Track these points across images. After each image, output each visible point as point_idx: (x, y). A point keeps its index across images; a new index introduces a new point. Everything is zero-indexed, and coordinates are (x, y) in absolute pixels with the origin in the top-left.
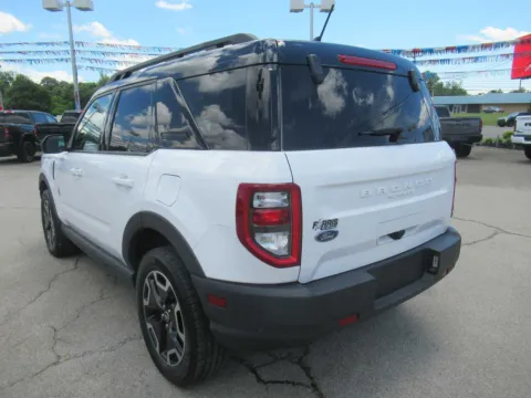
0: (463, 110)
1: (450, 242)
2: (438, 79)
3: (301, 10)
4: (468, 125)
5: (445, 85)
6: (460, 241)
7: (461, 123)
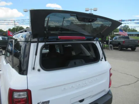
0: (136, 36)
1: (108, 98)
2: (129, 27)
3: (88, 11)
4: (135, 42)
5: (131, 29)
6: (112, 98)
7: (133, 41)
